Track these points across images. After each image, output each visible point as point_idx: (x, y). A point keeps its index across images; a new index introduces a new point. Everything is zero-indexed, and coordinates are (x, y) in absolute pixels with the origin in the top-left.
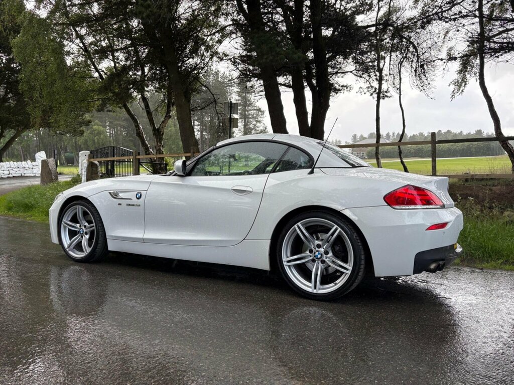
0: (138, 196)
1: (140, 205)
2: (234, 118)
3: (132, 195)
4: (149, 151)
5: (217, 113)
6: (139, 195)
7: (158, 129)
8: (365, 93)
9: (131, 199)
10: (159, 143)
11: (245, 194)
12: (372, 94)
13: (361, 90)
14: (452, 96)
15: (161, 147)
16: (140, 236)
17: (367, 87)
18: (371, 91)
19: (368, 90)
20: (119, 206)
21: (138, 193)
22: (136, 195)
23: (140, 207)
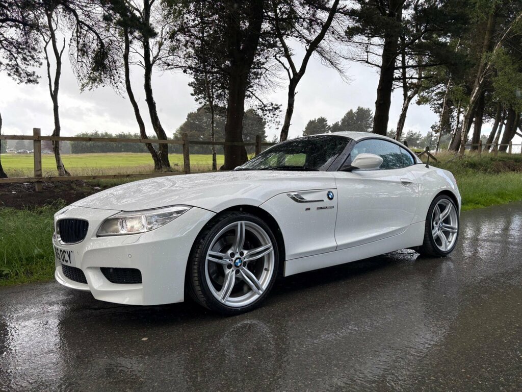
0: (330, 196)
1: (332, 207)
3: (323, 195)
6: (331, 194)
9: (323, 201)
11: (408, 185)
16: (334, 244)
17: (8, 65)
18: (12, 71)
19: (9, 68)
20: (308, 211)
21: (329, 192)
22: (328, 195)
23: (332, 209)
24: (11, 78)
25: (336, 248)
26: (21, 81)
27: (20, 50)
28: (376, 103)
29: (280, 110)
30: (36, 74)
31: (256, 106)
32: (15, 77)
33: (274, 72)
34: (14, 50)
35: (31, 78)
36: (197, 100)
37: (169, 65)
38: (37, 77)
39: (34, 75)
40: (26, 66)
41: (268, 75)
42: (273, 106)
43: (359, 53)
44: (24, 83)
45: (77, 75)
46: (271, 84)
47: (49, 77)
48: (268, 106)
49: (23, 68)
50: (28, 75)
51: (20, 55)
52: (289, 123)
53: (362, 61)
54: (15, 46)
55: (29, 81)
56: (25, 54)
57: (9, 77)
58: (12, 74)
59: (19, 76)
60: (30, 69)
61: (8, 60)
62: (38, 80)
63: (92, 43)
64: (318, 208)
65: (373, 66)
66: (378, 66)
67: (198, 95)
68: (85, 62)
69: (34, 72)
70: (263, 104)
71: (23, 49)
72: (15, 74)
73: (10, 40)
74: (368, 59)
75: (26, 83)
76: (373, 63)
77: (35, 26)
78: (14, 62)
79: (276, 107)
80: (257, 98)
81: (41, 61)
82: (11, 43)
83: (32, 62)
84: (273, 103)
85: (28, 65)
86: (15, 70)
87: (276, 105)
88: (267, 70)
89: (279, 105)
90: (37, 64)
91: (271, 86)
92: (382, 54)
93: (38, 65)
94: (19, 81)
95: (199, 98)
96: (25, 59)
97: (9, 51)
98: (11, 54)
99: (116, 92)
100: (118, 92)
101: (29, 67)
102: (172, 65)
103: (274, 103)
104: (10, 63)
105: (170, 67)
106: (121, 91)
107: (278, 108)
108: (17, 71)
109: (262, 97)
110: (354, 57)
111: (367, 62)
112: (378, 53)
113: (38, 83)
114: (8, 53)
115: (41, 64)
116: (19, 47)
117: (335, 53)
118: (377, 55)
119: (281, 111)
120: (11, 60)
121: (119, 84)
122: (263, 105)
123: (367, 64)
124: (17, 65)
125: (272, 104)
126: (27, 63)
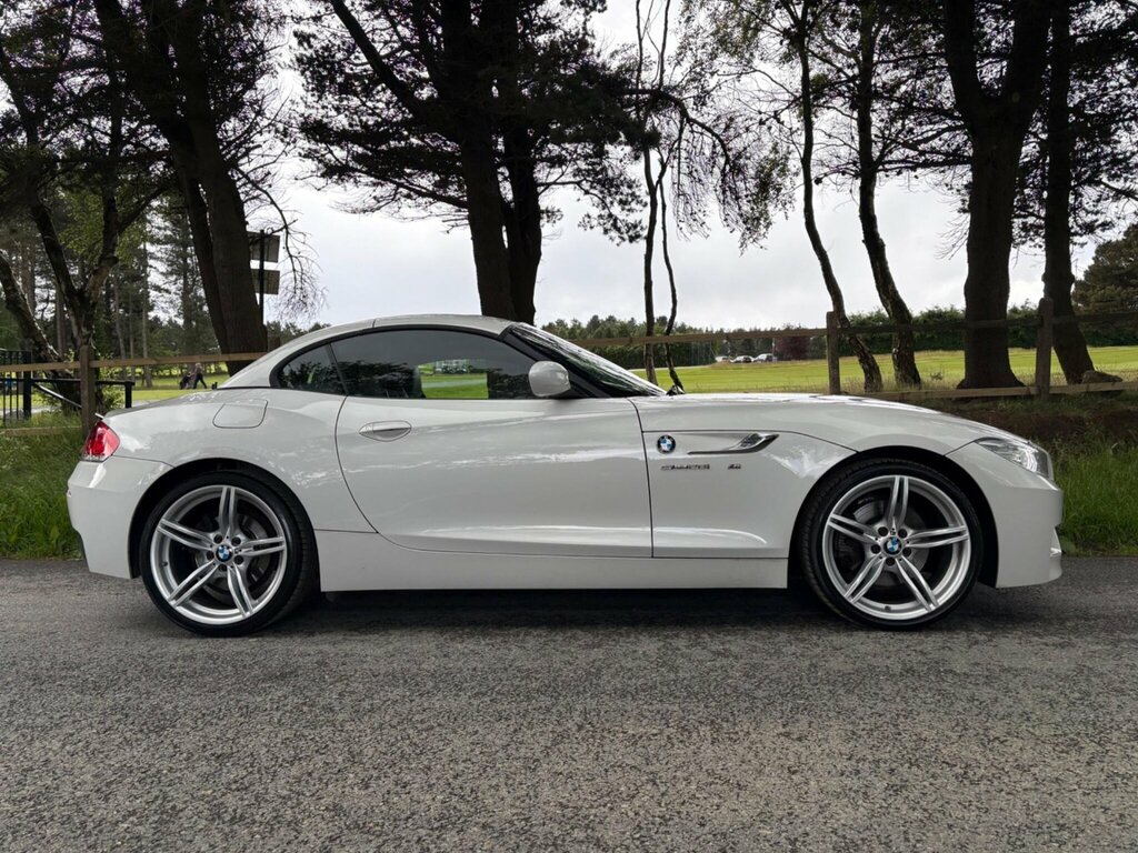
2: (269, 272)
4: (47, 349)
5: (291, 256)
7: (81, 291)
8: (591, 227)
10: (84, 330)
12: (606, 231)
13: (586, 219)
14: (742, 244)
15: (91, 339)
17: (601, 216)
18: (608, 226)
19: (601, 221)
24: (607, 237)
26: (623, 239)
27: (612, 190)
30: (641, 225)
32: (614, 234)
39: (638, 226)
40: (626, 214)
44: (626, 243)
47: (664, 228)
49: (622, 217)
50: (631, 228)
54: (604, 185)
55: (632, 239)
56: (621, 194)
57: (603, 236)
59: (618, 230)
60: (632, 219)
61: (600, 208)
71: (616, 186)
72: (612, 230)
83: (633, 205)
85: (629, 210)
86: (611, 223)
90: (640, 207)
93: (642, 208)
94: (618, 240)
96: (623, 202)
104: (603, 213)
108: (615, 225)
115: (645, 205)
124: (612, 215)
126: (627, 207)
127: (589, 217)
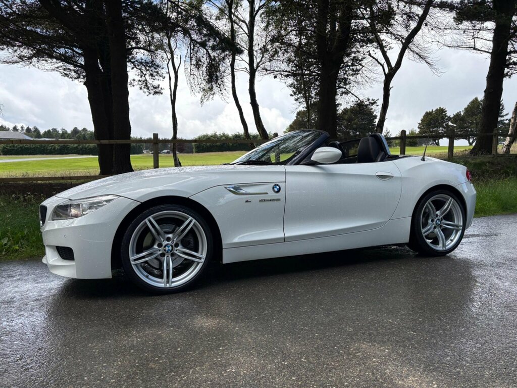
0: (276, 190)
1: (278, 200)
3: (268, 188)
6: (278, 187)
9: (267, 193)
11: (387, 179)
12: (141, 88)
13: (132, 82)
16: (281, 235)
17: (140, 81)
18: (143, 86)
19: (140, 83)
20: (247, 203)
21: (275, 185)
22: (273, 188)
23: (279, 201)
24: (142, 91)
25: (284, 239)
26: (150, 93)
27: (148, 68)
28: (485, 92)
29: (377, 104)
30: (160, 87)
31: (353, 101)
32: (145, 90)
33: (370, 68)
34: (144, 68)
35: (157, 90)
36: (296, 100)
37: (267, 70)
38: (161, 88)
39: (158, 87)
40: (153, 80)
41: (364, 71)
42: (370, 101)
43: (465, 40)
44: (151, 95)
45: (190, 86)
46: (367, 80)
47: (170, 88)
48: (364, 101)
49: (151, 82)
50: (155, 88)
51: (148, 72)
52: (385, 117)
53: (469, 48)
54: (144, 65)
55: (156, 93)
56: (152, 71)
57: (140, 90)
58: (143, 88)
59: (148, 89)
60: (156, 83)
61: (140, 76)
62: (162, 91)
63: (203, 57)
64: (261, 201)
65: (482, 52)
66: (488, 52)
67: (298, 95)
68: (196, 74)
69: (159, 85)
70: (359, 99)
71: (150, 67)
72: (144, 88)
73: (140, 60)
74: (475, 45)
75: (153, 94)
76: (483, 49)
77: (160, 47)
78: (143, 78)
79: (372, 102)
80: (352, 94)
81: (164, 75)
82: (141, 63)
83: (157, 77)
84: (369, 98)
85: (154, 79)
86: (145, 84)
87: (373, 100)
88: (363, 66)
89: (376, 99)
90: (161, 78)
91: (367, 82)
92: (492, 39)
94: (148, 93)
95: (299, 98)
96: (152, 75)
97: (140, 69)
98: (142, 72)
99: (221, 98)
100: (223, 99)
101: (155, 81)
102: (270, 70)
103: (371, 99)
104: (141, 79)
105: (268, 72)
106: (225, 97)
107: (375, 102)
109: (359, 93)
110: (459, 44)
111: (475, 49)
112: (487, 38)
113: (162, 94)
114: (139, 71)
115: (164, 78)
116: (147, 66)
117: (439, 42)
118: (486, 40)
119: (378, 106)
120: (141, 77)
121: (223, 91)
122: (359, 101)
123: (475, 51)
124: (146, 80)
125: (369, 100)
126: (153, 78)
127: (134, 80)
